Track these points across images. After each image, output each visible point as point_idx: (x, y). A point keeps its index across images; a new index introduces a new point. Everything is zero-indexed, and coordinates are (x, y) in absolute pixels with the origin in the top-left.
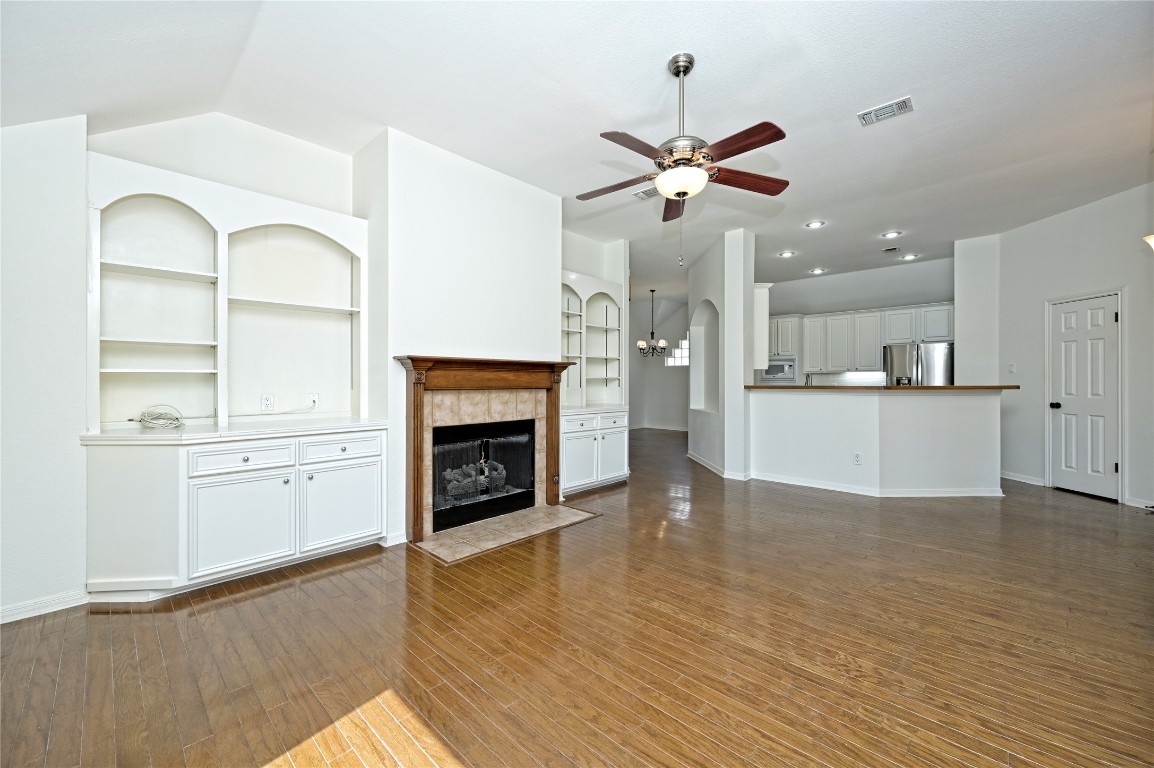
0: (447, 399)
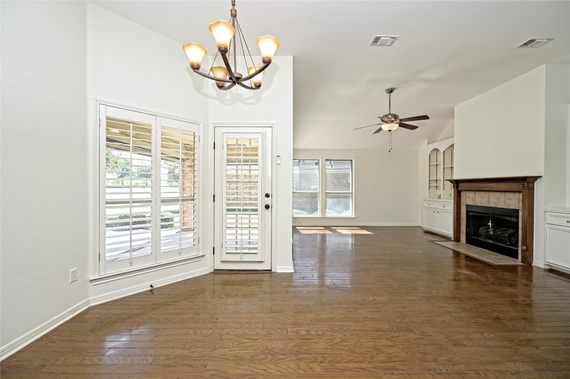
0: (470, 194)
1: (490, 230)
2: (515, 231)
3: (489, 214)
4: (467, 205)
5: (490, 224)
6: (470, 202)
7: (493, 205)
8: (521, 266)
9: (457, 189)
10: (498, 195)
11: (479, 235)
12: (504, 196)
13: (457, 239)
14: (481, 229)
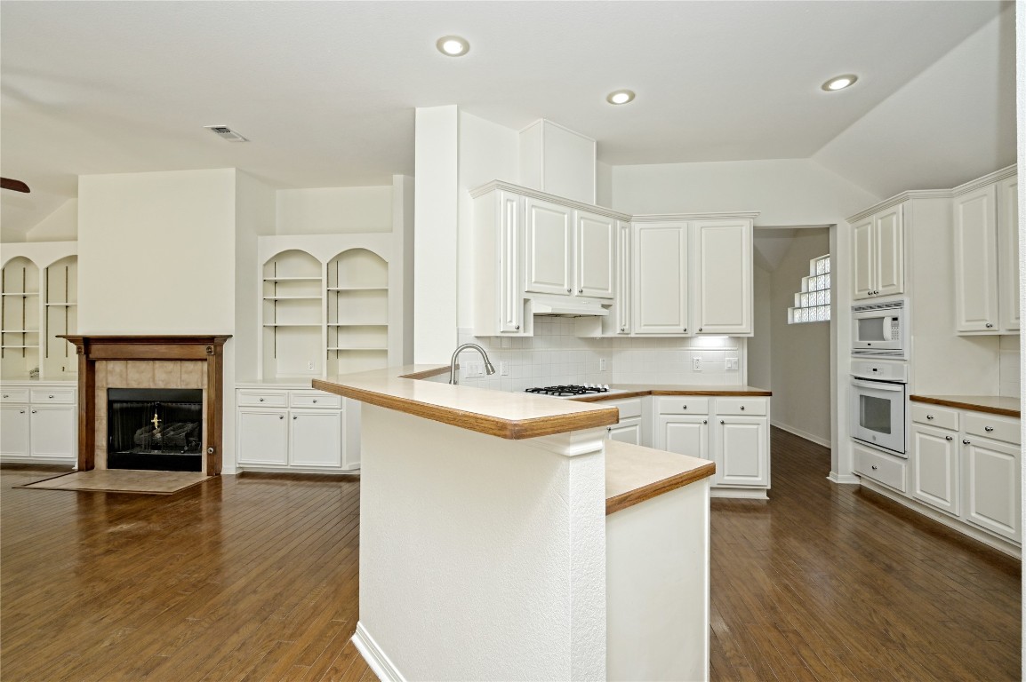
1: (154, 431)
2: (196, 424)
3: (154, 402)
4: (108, 390)
5: (155, 421)
6: (116, 382)
7: (161, 385)
8: (208, 481)
9: (87, 357)
10: (170, 365)
11: (134, 445)
12: (179, 367)
13: (87, 464)
14: (139, 432)
